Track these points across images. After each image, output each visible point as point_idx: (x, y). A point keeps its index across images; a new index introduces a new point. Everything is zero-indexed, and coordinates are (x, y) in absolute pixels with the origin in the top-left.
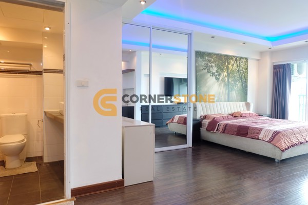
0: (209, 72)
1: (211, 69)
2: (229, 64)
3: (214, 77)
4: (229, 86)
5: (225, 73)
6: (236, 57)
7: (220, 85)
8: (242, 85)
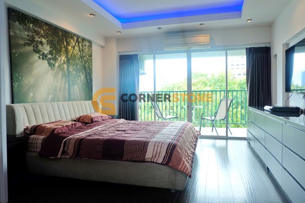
0: (37, 51)
1: (40, 46)
2: (68, 44)
3: (46, 62)
4: (69, 77)
5: (63, 58)
6: (78, 37)
7: (56, 75)
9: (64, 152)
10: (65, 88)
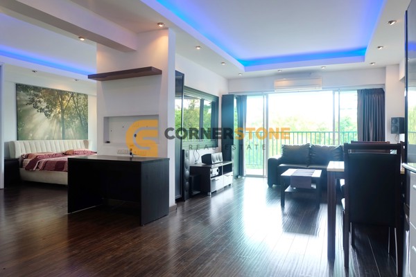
0: (36, 107)
1: (39, 104)
2: (63, 99)
3: (43, 114)
4: (63, 122)
5: (58, 110)
6: (73, 93)
7: (51, 122)
8: (81, 121)
9: (37, 168)
10: (59, 131)
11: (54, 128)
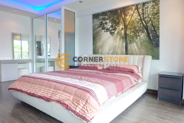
0: (104, 28)
1: (105, 25)
5: (121, 26)
11: (117, 44)
